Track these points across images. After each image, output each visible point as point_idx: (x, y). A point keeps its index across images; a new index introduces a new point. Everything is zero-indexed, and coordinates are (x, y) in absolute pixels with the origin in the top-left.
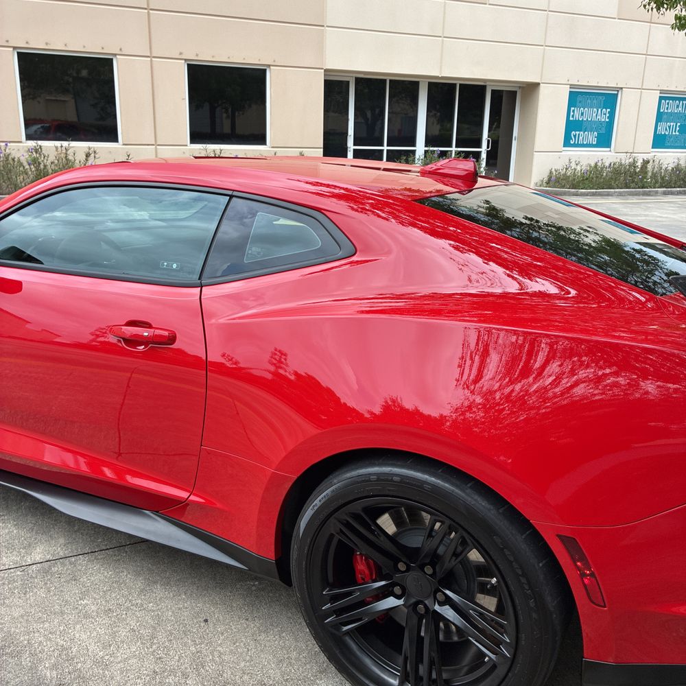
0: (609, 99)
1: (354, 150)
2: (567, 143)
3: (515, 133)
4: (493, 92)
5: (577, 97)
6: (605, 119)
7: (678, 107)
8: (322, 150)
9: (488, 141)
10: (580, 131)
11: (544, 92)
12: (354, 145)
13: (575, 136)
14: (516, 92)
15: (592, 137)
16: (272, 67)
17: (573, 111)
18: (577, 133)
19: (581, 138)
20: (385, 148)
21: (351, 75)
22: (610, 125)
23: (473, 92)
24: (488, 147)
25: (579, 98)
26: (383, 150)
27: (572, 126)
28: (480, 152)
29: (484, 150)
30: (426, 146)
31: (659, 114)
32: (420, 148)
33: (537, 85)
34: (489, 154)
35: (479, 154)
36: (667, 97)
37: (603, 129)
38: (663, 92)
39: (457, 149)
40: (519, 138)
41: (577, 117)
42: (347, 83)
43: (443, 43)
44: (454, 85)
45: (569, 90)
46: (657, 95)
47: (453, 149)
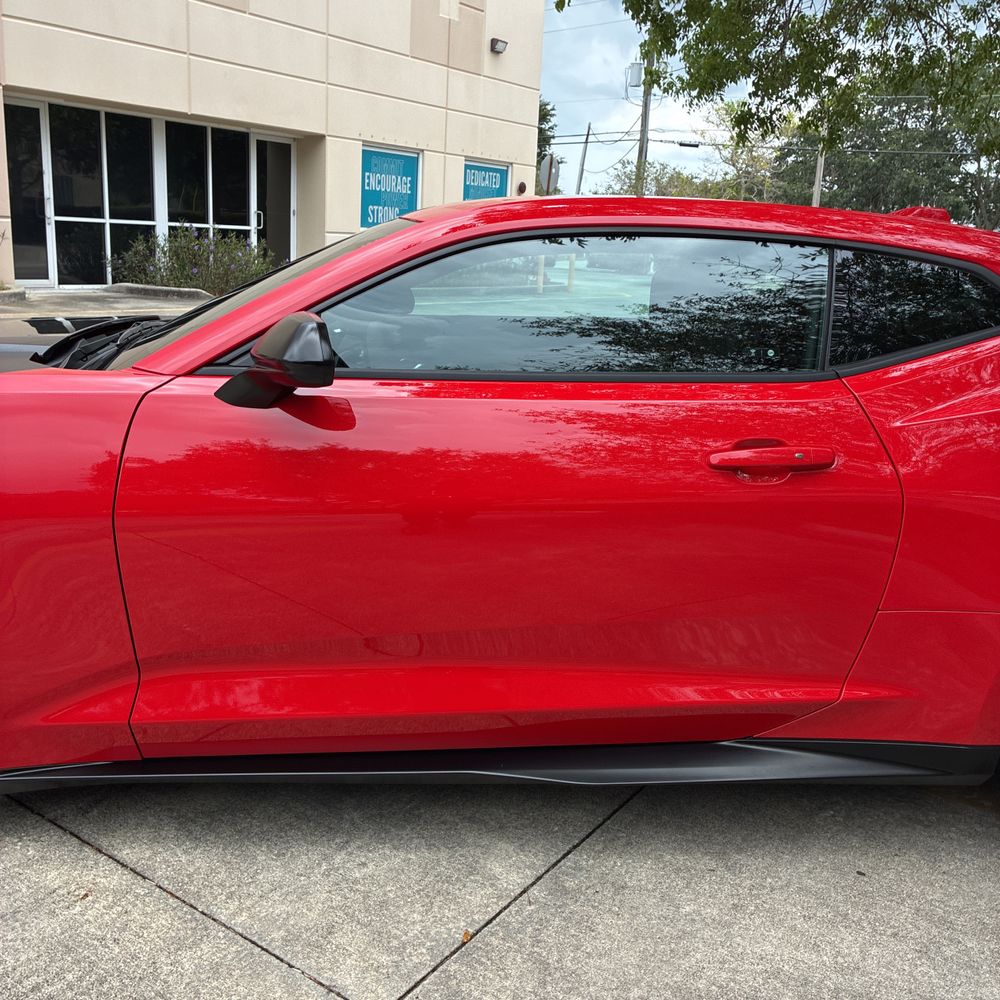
0: (408, 163)
1: (56, 222)
2: (364, 221)
3: (293, 206)
4: (261, 145)
5: (374, 158)
6: (406, 190)
7: (484, 179)
8: (10, 220)
9: (259, 216)
10: (379, 205)
11: (331, 145)
12: (56, 214)
13: (373, 212)
14: (289, 146)
15: (392, 214)
17: (369, 177)
18: (376, 207)
19: (380, 215)
20: (107, 221)
21: (43, 99)
22: (413, 197)
23: (232, 142)
24: (259, 225)
25: (374, 160)
26: (104, 224)
27: (369, 198)
28: (249, 231)
29: (253, 227)
30: (170, 220)
31: (467, 188)
32: (162, 223)
33: (321, 138)
34: (261, 234)
35: (247, 234)
36: (473, 166)
37: (406, 204)
38: (467, 158)
39: (217, 226)
40: (299, 214)
41: (373, 185)
42: (36, 111)
43: (189, 63)
44: (204, 129)
45: (361, 148)
46: (462, 162)
47: (210, 225)
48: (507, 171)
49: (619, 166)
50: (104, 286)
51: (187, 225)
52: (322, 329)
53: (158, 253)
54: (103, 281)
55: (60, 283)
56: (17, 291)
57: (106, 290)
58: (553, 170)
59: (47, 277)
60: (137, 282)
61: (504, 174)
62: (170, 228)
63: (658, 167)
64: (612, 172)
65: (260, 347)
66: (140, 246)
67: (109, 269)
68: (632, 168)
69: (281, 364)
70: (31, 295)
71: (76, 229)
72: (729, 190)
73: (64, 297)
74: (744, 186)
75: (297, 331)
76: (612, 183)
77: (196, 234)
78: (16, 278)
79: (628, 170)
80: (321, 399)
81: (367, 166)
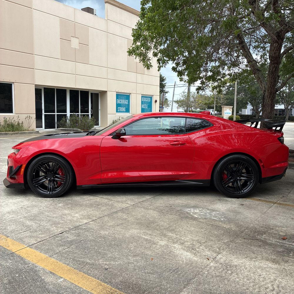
0: (127, 97)
1: (45, 114)
2: (117, 112)
3: (99, 108)
4: (92, 94)
5: (119, 96)
6: (127, 103)
7: (146, 99)
8: (35, 115)
9: (91, 111)
10: (120, 107)
11: (109, 94)
12: (45, 113)
13: (119, 109)
14: (98, 94)
15: (124, 109)
16: (14, 83)
17: (118, 100)
18: (120, 108)
19: (121, 109)
20: (56, 114)
21: (42, 87)
22: (129, 105)
23: (85, 93)
24: (91, 113)
26: (55, 114)
27: (118, 105)
28: (89, 115)
29: (90, 113)
30: (70, 113)
31: (142, 102)
32: (68, 113)
33: (106, 92)
34: (92, 115)
35: (88, 115)
36: (143, 96)
37: (127, 106)
38: (142, 95)
39: (81, 114)
40: (101, 110)
41: (119, 102)
42: (41, 90)
43: (76, 77)
44: (78, 91)
45: (116, 94)
46: (141, 96)
47: (80, 114)
48: (152, 97)
49: (183, 93)
50: (55, 129)
51: (75, 114)
52: (124, 129)
53: (68, 121)
54: (55, 128)
55: (45, 129)
56: (37, 131)
57: (55, 130)
58: (164, 96)
59: (42, 127)
60: (63, 128)
61: (151, 98)
62: (70, 115)
63: (193, 93)
64: (181, 95)
65: (117, 132)
66: (64, 119)
67: (56, 125)
68: (186, 94)
69: (120, 133)
70: (40, 132)
71: (47, 116)
72: (211, 99)
73: (47, 132)
74: (215, 97)
75: (121, 130)
76: (181, 98)
77: (77, 116)
78: (36, 128)
79: (185, 94)
80: (123, 138)
81: (117, 98)
